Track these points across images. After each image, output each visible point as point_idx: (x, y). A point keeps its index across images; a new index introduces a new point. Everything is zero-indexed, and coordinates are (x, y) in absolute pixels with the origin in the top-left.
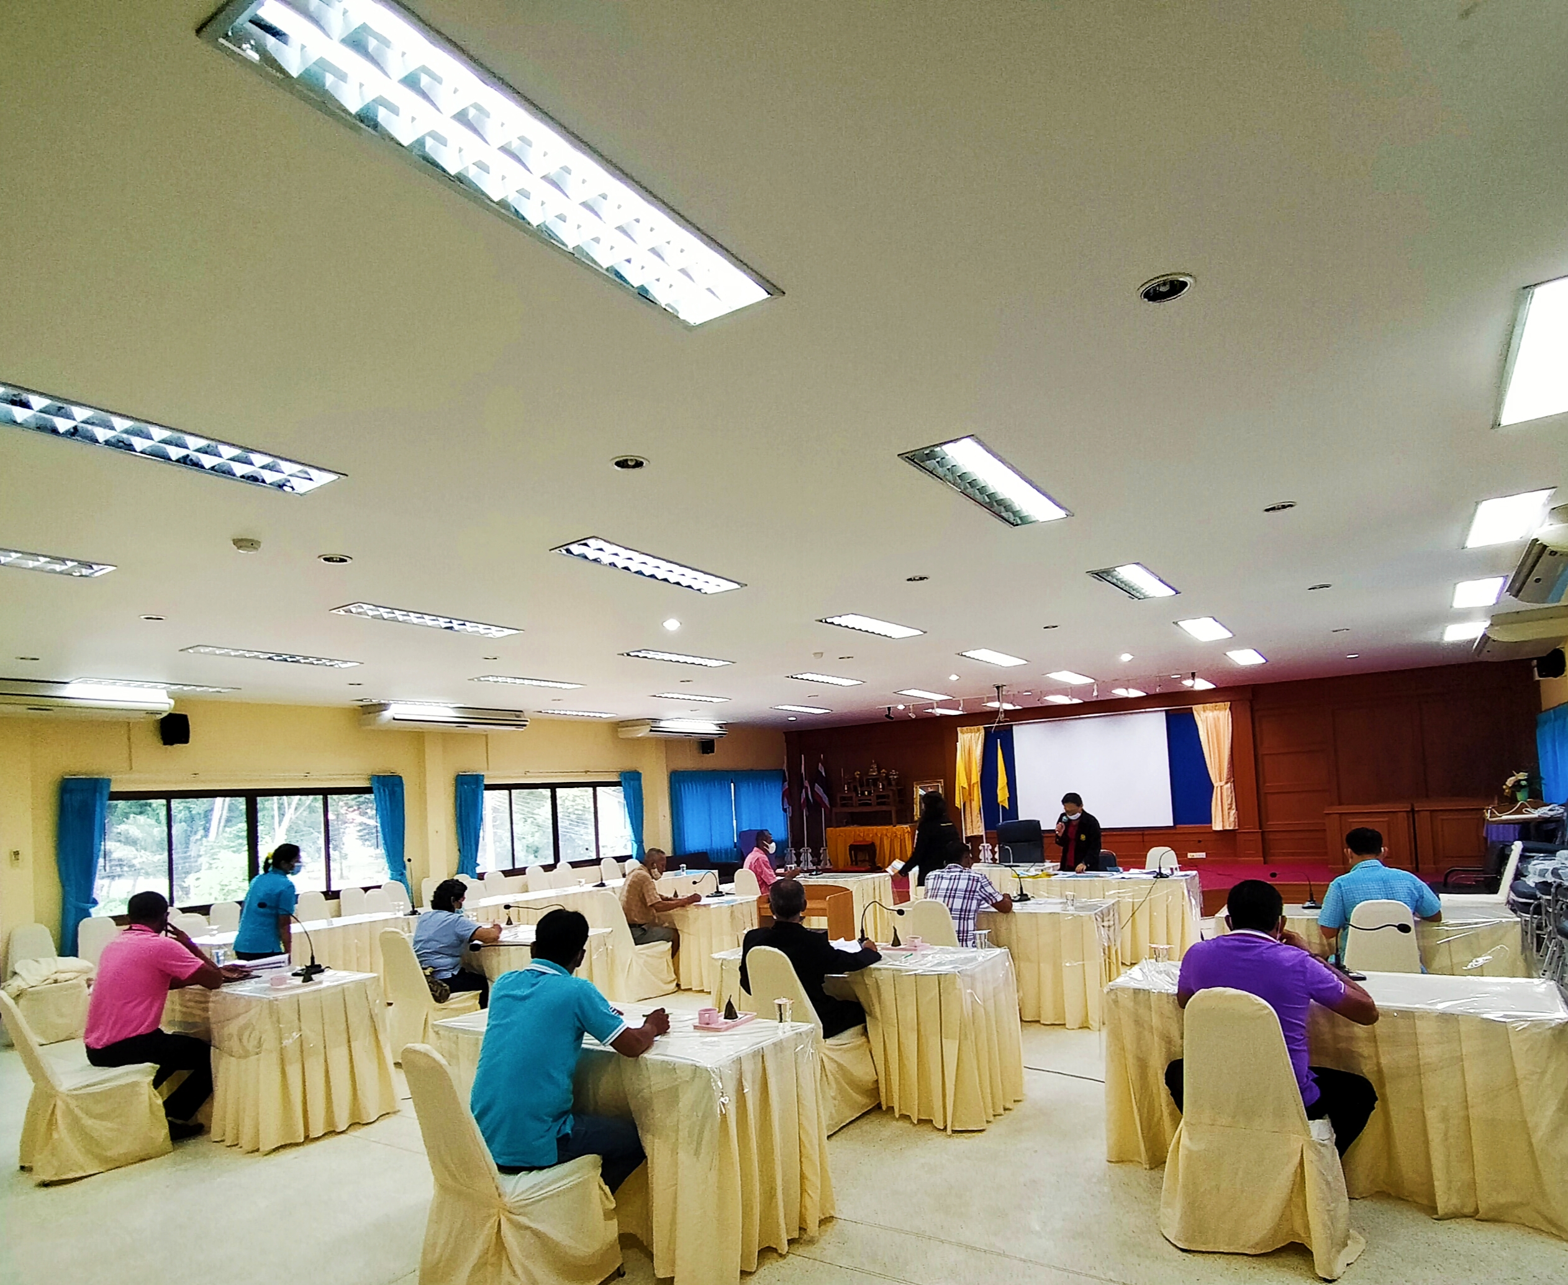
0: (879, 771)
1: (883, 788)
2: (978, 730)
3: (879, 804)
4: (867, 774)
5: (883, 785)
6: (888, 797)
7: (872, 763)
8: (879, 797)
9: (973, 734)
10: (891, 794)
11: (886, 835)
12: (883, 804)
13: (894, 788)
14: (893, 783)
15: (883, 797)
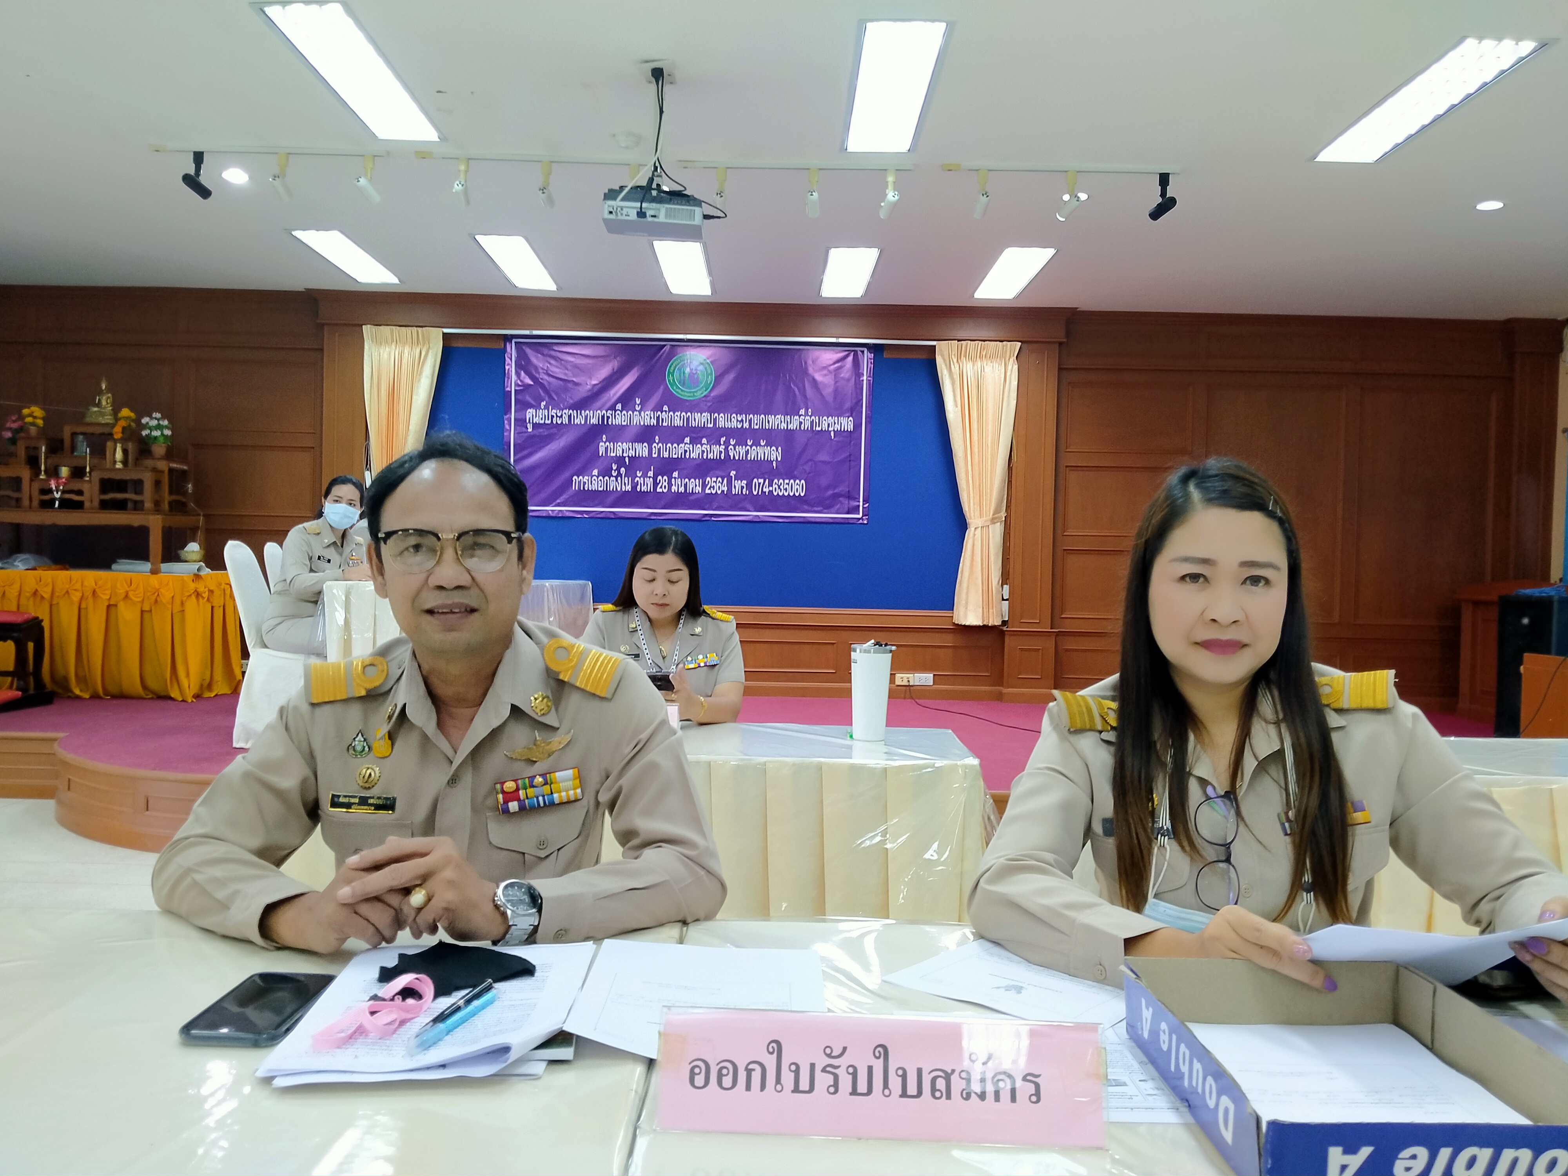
0: (116, 411)
1: (125, 462)
2: (427, 340)
3: (105, 505)
4: (79, 418)
5: (125, 451)
6: (138, 485)
7: (100, 392)
8: (107, 485)
9: (407, 350)
10: (148, 479)
11: (126, 597)
12: (120, 506)
13: (163, 465)
14: (159, 450)
15: (120, 485)
